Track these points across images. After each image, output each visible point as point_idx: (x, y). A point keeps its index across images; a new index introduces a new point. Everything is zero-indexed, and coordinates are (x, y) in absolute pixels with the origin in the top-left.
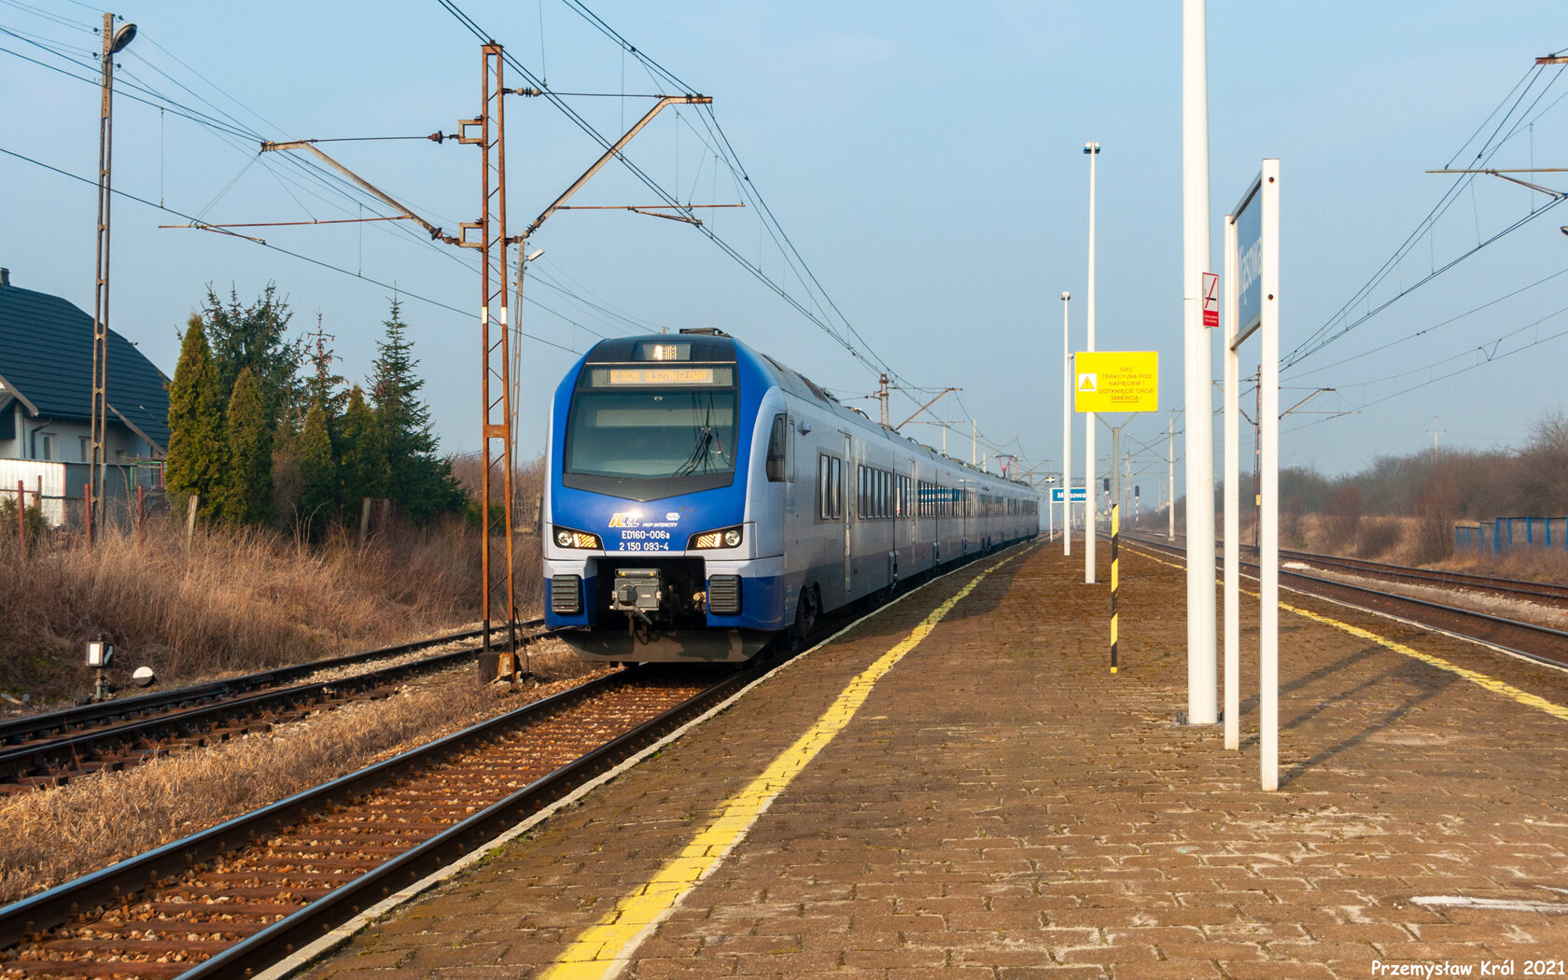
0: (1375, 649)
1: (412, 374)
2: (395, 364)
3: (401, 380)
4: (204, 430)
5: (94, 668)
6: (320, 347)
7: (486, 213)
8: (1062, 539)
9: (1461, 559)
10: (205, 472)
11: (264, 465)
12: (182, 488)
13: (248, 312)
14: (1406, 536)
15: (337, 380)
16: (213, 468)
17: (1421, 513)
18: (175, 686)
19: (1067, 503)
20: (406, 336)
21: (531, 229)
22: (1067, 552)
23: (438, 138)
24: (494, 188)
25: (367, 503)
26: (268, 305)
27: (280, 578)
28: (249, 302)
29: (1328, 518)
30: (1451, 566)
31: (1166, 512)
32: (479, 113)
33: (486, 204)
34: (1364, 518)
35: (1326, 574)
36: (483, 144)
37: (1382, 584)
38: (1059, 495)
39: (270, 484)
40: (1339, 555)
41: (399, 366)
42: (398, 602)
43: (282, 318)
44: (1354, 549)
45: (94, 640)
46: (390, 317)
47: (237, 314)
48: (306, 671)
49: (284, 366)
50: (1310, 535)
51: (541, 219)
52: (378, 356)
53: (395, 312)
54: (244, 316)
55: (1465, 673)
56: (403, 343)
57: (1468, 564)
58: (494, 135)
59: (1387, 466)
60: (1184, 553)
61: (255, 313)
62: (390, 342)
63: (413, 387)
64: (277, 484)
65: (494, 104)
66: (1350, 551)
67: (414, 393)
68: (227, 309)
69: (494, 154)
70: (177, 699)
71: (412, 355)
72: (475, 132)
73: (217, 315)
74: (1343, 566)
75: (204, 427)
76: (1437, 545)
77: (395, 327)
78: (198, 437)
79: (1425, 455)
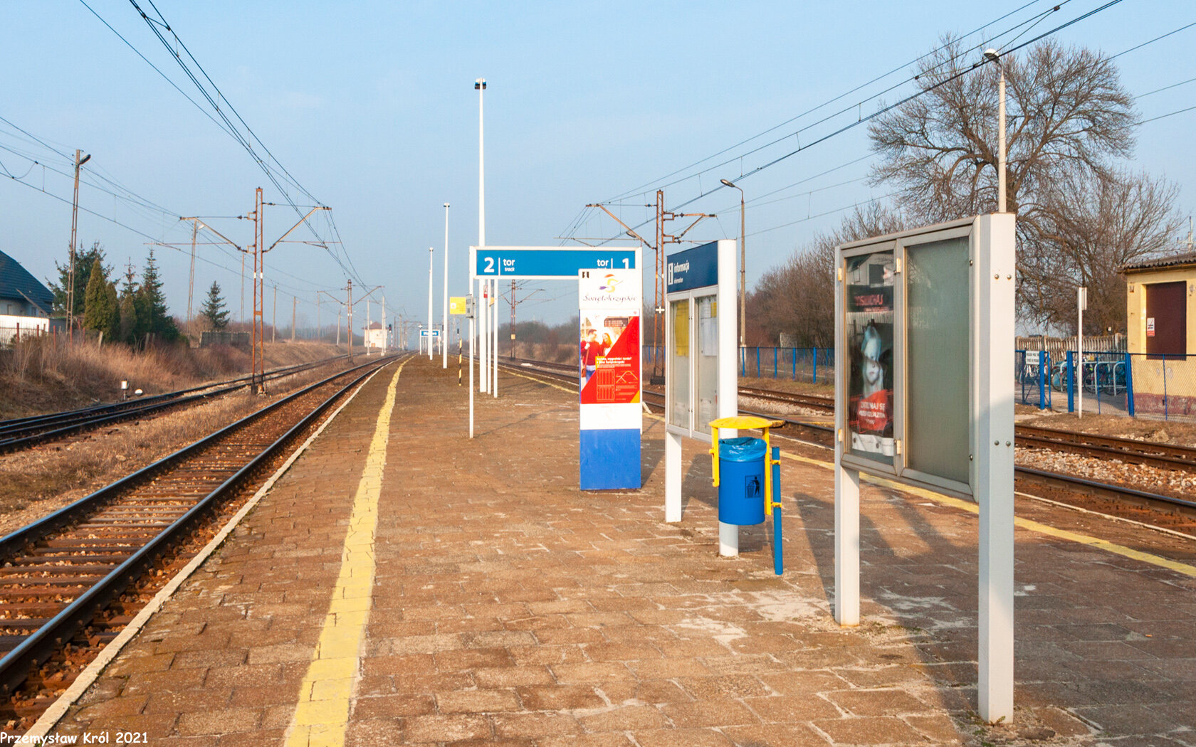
3: (155, 283)
5: (124, 389)
6: (129, 270)
7: (256, 242)
8: (427, 352)
10: (101, 322)
11: (118, 319)
13: (87, 253)
15: (135, 284)
16: (104, 321)
18: (150, 396)
19: (431, 337)
21: (271, 248)
22: (431, 358)
23: (240, 218)
24: (259, 234)
26: (95, 250)
28: (87, 249)
32: (254, 210)
33: (256, 239)
34: (559, 345)
35: (539, 368)
36: (255, 220)
38: (425, 334)
39: (120, 327)
45: (121, 380)
47: (82, 254)
51: (274, 245)
52: (146, 273)
53: (151, 254)
56: (154, 267)
58: (259, 217)
63: (159, 286)
65: (259, 208)
67: (159, 288)
69: (259, 223)
70: (153, 399)
71: (158, 273)
72: (254, 216)
77: (151, 260)
78: (98, 308)
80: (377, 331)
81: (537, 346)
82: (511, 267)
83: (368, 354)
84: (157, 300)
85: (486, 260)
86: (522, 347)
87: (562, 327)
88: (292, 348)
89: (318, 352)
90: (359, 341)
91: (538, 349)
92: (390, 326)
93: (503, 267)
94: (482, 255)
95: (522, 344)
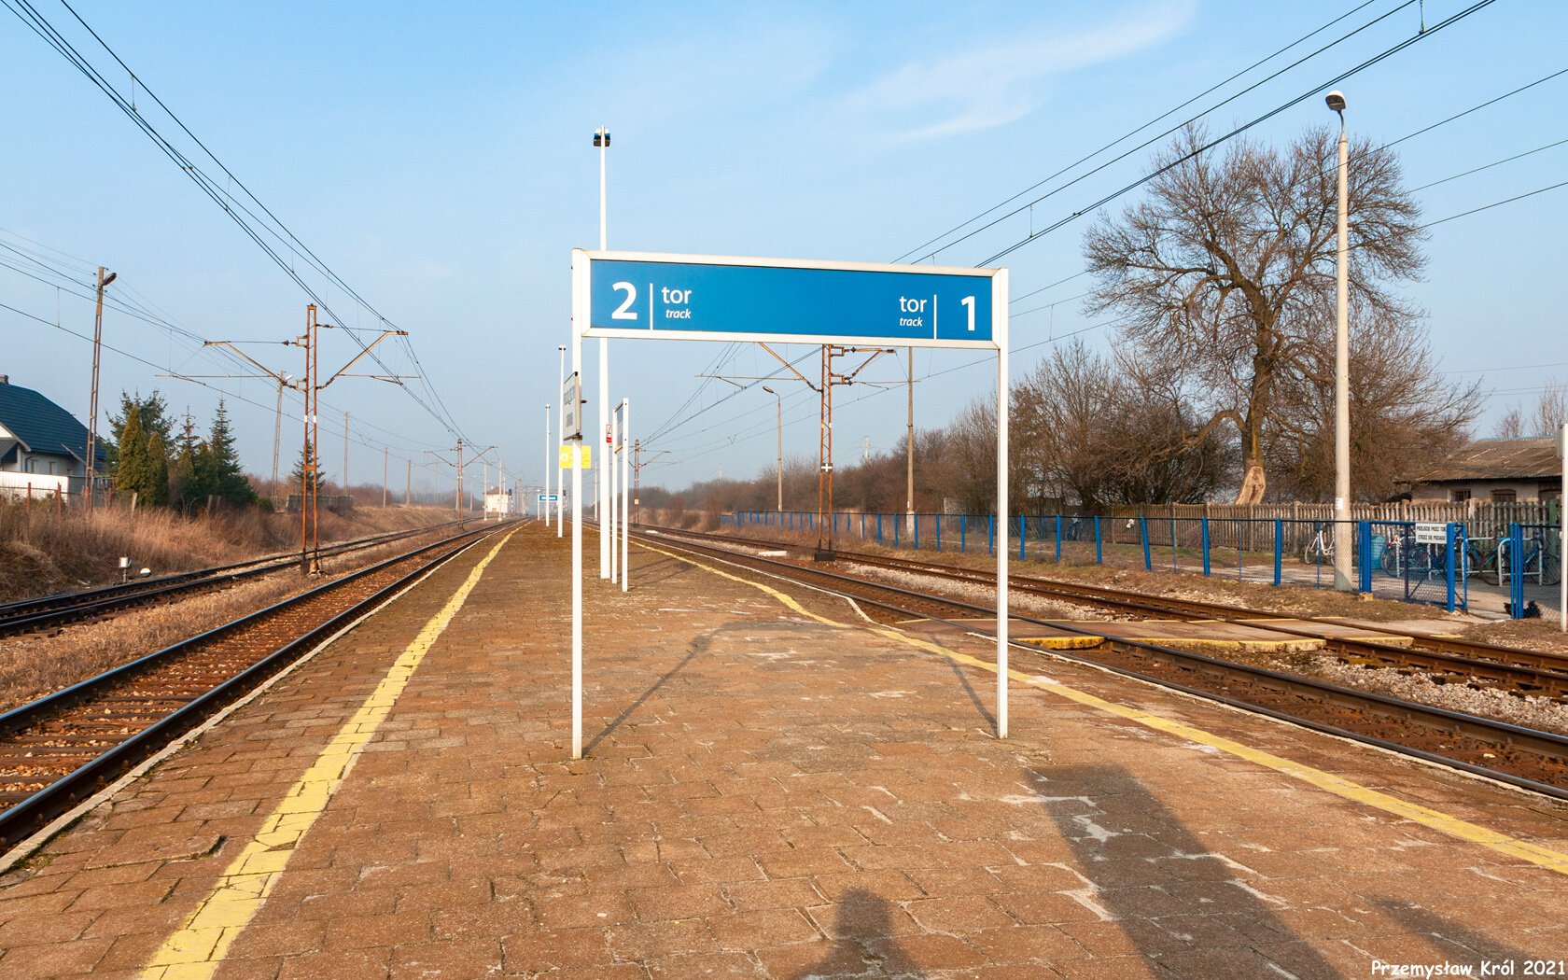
0: (672, 558)
1: (230, 435)
2: (220, 431)
3: (224, 438)
4: (138, 461)
5: (124, 568)
6: (188, 422)
7: (308, 376)
8: (544, 518)
9: (723, 529)
10: (138, 482)
11: (165, 478)
12: (126, 489)
13: (144, 402)
14: (702, 520)
15: (196, 438)
16: (142, 480)
17: (708, 509)
18: (160, 576)
19: (547, 502)
20: (227, 417)
21: (328, 384)
22: (548, 524)
23: (287, 343)
24: (311, 364)
25: (210, 497)
26: (154, 399)
27: (177, 532)
28: (145, 398)
29: (669, 511)
30: (719, 532)
31: (593, 507)
32: (306, 333)
33: (308, 372)
34: (685, 511)
35: (665, 535)
36: (307, 347)
37: (688, 540)
38: (543, 498)
39: (167, 488)
40: (672, 528)
41: (223, 431)
42: (233, 544)
43: (162, 406)
44: (680, 525)
45: (123, 556)
46: (219, 407)
47: (138, 404)
48: (214, 571)
49: (163, 430)
50: (660, 518)
51: (332, 379)
52: (213, 426)
53: (221, 405)
54: (142, 404)
55: (700, 566)
56: (225, 420)
57: (726, 532)
58: (312, 343)
59: (698, 486)
60: (599, 525)
61: (148, 403)
62: (219, 419)
63: (230, 441)
64: (170, 488)
65: (312, 331)
66: (678, 526)
67: (230, 444)
68: (132, 400)
69: (312, 351)
70: (161, 582)
71: (230, 426)
72: (304, 342)
73: (127, 404)
74: (672, 532)
75: (137, 461)
76: (714, 524)
77: (221, 412)
78: (134, 465)
79: (715, 482)
80: (496, 497)
81: (661, 512)
82: (681, 307)
83: (485, 519)
84: (228, 458)
85: (617, 286)
86: (645, 513)
87: (684, 492)
88: (403, 513)
89: (434, 517)
90: (479, 506)
91: (661, 514)
92: (510, 491)
93: (661, 308)
94: (605, 272)
95: (644, 509)
